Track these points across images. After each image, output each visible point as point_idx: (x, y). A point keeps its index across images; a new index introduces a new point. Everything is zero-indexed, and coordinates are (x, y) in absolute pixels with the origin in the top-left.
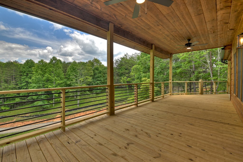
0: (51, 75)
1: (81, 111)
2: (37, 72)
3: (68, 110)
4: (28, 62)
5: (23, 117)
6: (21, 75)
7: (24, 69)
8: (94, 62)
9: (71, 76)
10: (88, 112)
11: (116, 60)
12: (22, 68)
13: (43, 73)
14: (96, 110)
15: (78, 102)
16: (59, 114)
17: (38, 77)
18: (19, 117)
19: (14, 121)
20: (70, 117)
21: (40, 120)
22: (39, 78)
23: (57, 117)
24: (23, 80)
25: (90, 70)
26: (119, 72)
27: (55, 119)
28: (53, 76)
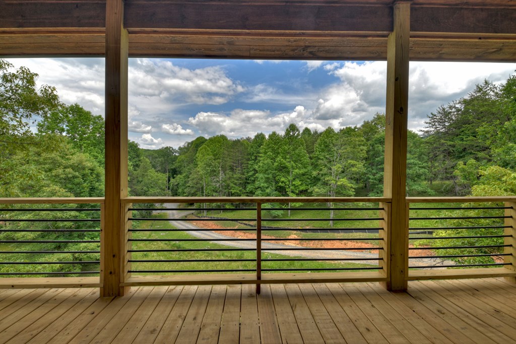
0: (285, 158)
1: (336, 238)
2: (265, 153)
3: (311, 228)
4: (257, 137)
5: (246, 224)
6: (248, 160)
7: (252, 150)
8: (375, 124)
9: (321, 159)
10: (350, 244)
11: (444, 109)
12: (249, 148)
13: (274, 155)
14: (371, 244)
15: (332, 214)
16: (295, 232)
17: (266, 162)
18: (242, 223)
19: (236, 228)
20: (313, 244)
21: (266, 235)
22: (268, 163)
23: (292, 238)
24: (251, 167)
25: (359, 145)
26: (454, 146)
27: (288, 241)
28: (288, 160)
